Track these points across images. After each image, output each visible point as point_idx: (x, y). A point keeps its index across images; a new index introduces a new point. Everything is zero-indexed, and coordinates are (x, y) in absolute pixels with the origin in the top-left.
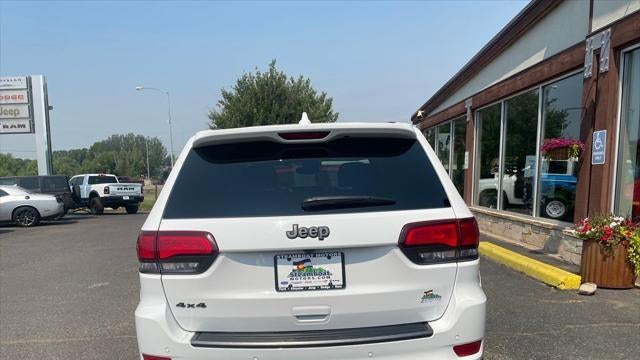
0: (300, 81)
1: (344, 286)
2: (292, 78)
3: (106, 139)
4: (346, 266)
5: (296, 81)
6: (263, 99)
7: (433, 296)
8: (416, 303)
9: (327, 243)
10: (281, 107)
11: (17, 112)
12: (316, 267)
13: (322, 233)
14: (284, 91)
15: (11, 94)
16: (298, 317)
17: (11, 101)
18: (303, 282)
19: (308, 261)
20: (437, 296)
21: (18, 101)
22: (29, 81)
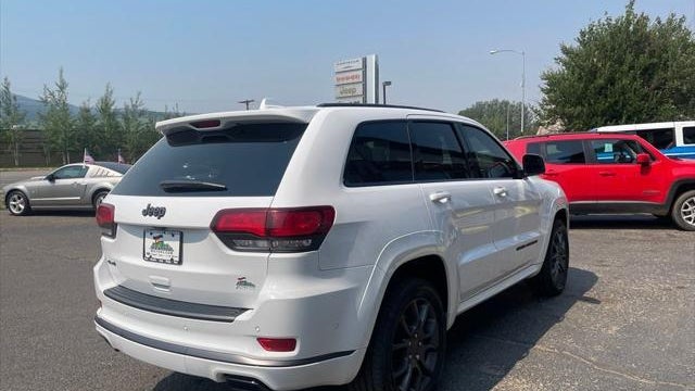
0: (670, 22)
1: (180, 262)
2: (658, 18)
3: (470, 107)
4: (185, 245)
5: (664, 21)
6: (613, 49)
7: (246, 284)
8: (232, 288)
9: (162, 222)
10: (637, 56)
11: (354, 91)
12: (165, 243)
13: (160, 212)
14: (647, 37)
15: (350, 74)
16: (155, 285)
17: (350, 81)
18: (157, 255)
19: (161, 236)
20: (250, 285)
21: (356, 80)
22: (365, 61)
